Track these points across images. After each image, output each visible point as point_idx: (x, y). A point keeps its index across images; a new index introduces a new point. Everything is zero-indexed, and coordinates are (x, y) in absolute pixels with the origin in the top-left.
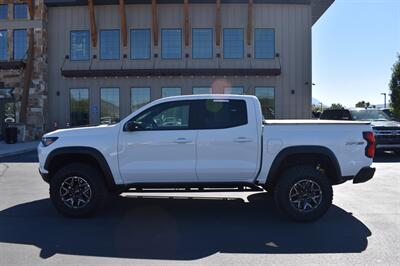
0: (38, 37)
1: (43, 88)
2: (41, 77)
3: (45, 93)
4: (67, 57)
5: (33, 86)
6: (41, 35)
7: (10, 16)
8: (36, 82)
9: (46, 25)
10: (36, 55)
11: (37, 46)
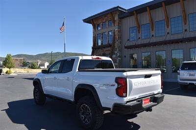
0: (116, 33)
1: (118, 54)
2: (118, 50)
3: (119, 57)
4: (128, 40)
5: (114, 54)
6: (117, 32)
7: (107, 26)
8: (116, 52)
9: (120, 27)
10: (116, 40)
11: (116, 37)
